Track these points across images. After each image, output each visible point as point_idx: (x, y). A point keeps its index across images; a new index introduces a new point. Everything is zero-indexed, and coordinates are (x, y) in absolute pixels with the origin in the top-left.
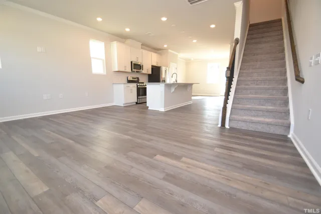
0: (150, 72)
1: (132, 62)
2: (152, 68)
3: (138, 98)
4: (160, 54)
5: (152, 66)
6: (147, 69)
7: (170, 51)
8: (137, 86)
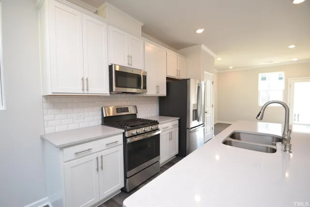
0: (163, 92)
1: (111, 67)
2: (167, 83)
3: (126, 177)
4: (184, 55)
5: (167, 78)
6: (156, 86)
7: (204, 47)
8: (125, 139)
